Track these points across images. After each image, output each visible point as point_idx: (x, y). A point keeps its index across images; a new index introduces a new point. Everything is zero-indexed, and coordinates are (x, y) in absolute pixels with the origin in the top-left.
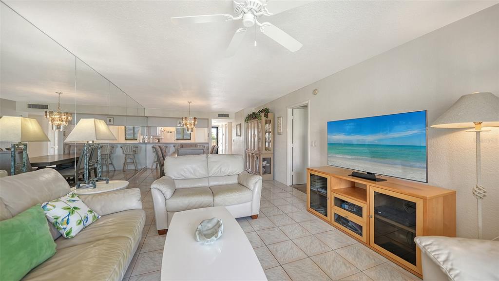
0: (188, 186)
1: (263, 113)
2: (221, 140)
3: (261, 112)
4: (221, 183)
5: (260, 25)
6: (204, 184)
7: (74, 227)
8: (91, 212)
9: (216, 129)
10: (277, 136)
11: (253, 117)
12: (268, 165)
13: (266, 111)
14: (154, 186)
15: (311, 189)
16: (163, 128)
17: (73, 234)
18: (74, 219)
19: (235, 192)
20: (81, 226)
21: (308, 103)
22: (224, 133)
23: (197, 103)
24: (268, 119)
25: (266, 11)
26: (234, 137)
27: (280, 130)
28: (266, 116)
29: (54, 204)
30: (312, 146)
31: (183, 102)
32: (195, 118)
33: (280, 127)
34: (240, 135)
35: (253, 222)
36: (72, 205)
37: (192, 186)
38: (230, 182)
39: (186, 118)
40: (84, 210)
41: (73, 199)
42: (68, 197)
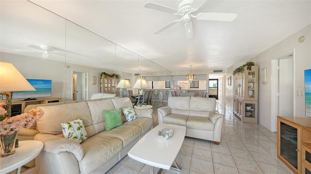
0: (178, 113)
1: (246, 67)
2: (220, 88)
3: (244, 66)
4: (197, 115)
5: (195, 17)
6: (186, 114)
7: (129, 119)
8: (135, 115)
9: (216, 81)
10: (261, 85)
11: (239, 70)
12: (252, 110)
13: (250, 65)
14: (158, 109)
15: (281, 137)
16: (182, 82)
17: (129, 121)
18: (130, 116)
19: (200, 122)
20: (131, 119)
21: (293, 52)
22: (221, 83)
23: (196, 65)
24: (251, 71)
25: (193, 10)
26: (227, 86)
27: (264, 80)
28: (249, 68)
29: (125, 109)
30: (298, 95)
31: (187, 66)
32: (194, 75)
33: (264, 77)
34: (231, 85)
35: (215, 146)
36: (130, 111)
37: (180, 114)
38: (203, 116)
39: (188, 75)
40: (133, 113)
41: (131, 109)
42: (130, 108)
